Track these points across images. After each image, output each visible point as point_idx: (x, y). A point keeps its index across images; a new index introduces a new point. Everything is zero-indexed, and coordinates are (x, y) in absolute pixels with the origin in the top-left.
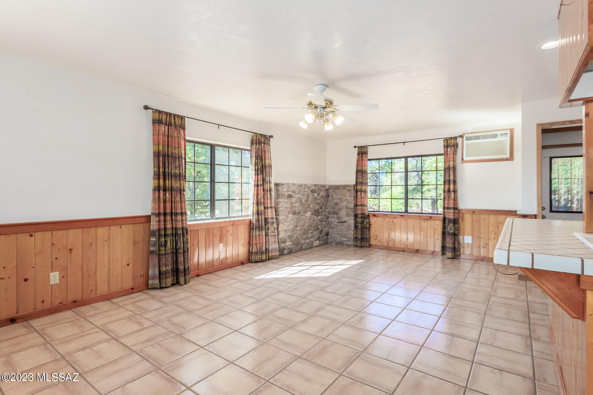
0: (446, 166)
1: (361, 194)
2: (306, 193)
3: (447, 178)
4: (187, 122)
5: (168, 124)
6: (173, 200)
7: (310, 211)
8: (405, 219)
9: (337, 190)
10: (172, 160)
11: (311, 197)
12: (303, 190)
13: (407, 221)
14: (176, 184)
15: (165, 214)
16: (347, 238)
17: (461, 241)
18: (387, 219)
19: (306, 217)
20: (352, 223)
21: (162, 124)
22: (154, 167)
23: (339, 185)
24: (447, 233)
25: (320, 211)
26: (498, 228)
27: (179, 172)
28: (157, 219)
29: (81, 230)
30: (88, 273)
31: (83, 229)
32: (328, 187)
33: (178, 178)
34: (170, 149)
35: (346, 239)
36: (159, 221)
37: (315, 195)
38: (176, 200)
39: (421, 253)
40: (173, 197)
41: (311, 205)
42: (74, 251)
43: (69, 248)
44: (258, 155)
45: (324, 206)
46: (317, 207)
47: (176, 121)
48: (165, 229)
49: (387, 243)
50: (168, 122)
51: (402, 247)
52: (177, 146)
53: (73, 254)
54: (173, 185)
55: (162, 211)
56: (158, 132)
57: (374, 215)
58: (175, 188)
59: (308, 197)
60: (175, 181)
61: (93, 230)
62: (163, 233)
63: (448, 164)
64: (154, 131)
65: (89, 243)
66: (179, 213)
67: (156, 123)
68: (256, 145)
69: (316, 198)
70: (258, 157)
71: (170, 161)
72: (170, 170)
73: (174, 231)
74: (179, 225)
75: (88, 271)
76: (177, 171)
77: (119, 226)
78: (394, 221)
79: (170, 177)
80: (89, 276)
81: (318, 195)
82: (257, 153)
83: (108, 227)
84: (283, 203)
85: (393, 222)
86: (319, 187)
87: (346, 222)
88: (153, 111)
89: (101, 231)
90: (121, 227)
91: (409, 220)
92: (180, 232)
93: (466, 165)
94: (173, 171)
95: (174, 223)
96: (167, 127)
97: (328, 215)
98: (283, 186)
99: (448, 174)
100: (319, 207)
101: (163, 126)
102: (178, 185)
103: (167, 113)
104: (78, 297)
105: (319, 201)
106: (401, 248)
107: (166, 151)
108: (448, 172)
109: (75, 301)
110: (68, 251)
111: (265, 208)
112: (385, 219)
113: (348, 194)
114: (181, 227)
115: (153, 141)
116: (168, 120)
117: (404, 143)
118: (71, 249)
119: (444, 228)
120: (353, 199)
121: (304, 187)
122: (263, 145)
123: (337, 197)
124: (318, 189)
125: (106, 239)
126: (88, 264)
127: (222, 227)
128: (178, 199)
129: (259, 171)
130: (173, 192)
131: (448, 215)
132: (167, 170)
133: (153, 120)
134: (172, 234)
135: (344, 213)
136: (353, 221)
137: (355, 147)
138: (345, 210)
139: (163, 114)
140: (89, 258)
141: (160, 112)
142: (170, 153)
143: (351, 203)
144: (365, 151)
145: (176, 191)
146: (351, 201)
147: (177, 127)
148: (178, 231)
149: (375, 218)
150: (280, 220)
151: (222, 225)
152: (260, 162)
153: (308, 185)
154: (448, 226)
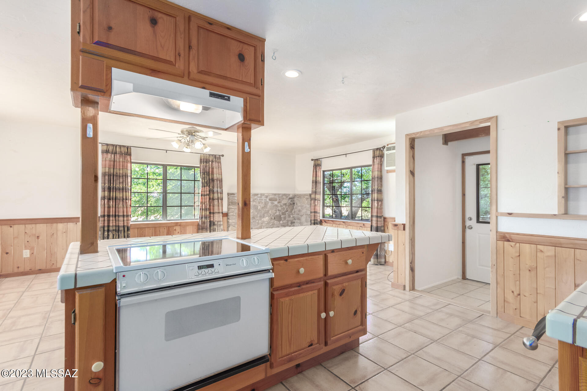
0: (373, 176)
1: (315, 202)
2: (263, 201)
4: (133, 150)
5: (114, 153)
6: (117, 206)
7: (269, 216)
9: (299, 199)
10: (117, 178)
11: (270, 204)
12: (259, 199)
14: (119, 195)
15: (109, 216)
17: (386, 248)
19: (264, 221)
21: (109, 153)
22: (102, 183)
23: (300, 194)
25: (282, 216)
27: (123, 187)
28: (103, 219)
29: (46, 224)
30: (51, 253)
31: (47, 224)
32: (291, 195)
33: (121, 191)
34: (115, 170)
36: (104, 220)
37: (276, 203)
38: (119, 206)
40: (117, 204)
41: (270, 211)
42: (40, 238)
43: (37, 236)
44: (205, 171)
45: (287, 212)
46: (278, 213)
47: (122, 150)
48: (108, 226)
50: (114, 151)
52: (122, 168)
53: (39, 239)
54: (117, 195)
55: (106, 214)
56: (106, 158)
57: (325, 222)
58: (119, 197)
59: (266, 204)
60: (119, 193)
61: (55, 225)
62: (106, 229)
63: (374, 174)
64: (102, 158)
65: (51, 233)
66: (121, 216)
67: (104, 153)
68: (203, 164)
69: (276, 206)
70: (205, 173)
71: (115, 179)
72: (115, 185)
73: (117, 228)
74: (121, 224)
75: (50, 251)
76: (121, 186)
77: (75, 223)
79: (114, 190)
80: (51, 254)
81: (279, 202)
82: (204, 169)
83: (66, 223)
84: (233, 209)
86: (280, 196)
88: (102, 145)
89: (61, 226)
90: (76, 224)
92: (121, 229)
94: (117, 186)
95: (117, 222)
96: (114, 155)
97: (294, 221)
98: (234, 195)
99: (374, 184)
100: (281, 213)
101: (110, 154)
102: (121, 195)
103: (113, 145)
104: (43, 267)
105: (280, 208)
107: (112, 172)
108: (374, 182)
109: (40, 270)
110: (36, 238)
111: (210, 213)
113: (306, 202)
114: (123, 225)
115: (102, 165)
116: (114, 150)
117: (346, 154)
118: (38, 237)
120: (309, 206)
121: (259, 196)
122: (210, 163)
123: (300, 204)
124: (279, 197)
125: (64, 231)
126: (51, 247)
127: (169, 227)
128: (121, 205)
129: (206, 184)
130: (117, 200)
131: (373, 223)
132: (112, 185)
133: (102, 151)
134: (116, 230)
135: (304, 219)
137: (312, 160)
138: (305, 216)
139: (110, 146)
140: (52, 243)
141: (107, 145)
142: (115, 173)
143: (308, 210)
144: (319, 163)
145: (120, 200)
146: (308, 208)
147: (123, 154)
148: (120, 228)
150: (230, 223)
151: (169, 225)
152: (206, 176)
153: (265, 195)
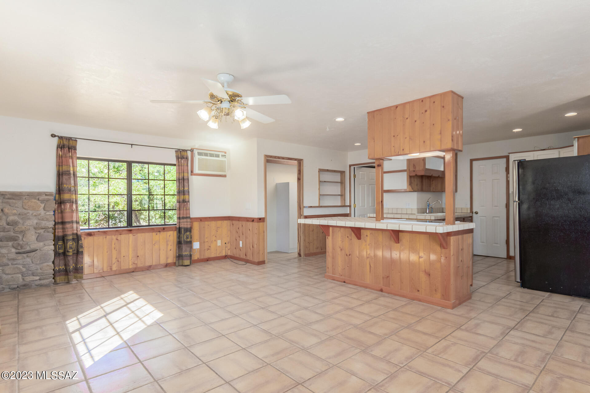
0: (181, 177)
1: (71, 206)
3: (182, 189)
8: (134, 235)
9: (13, 201)
13: (136, 236)
16: (39, 276)
18: (108, 237)
20: (51, 250)
24: (183, 243)
26: (217, 231)
35: (38, 278)
39: (153, 269)
49: (109, 268)
51: (131, 267)
57: (90, 234)
63: (183, 176)
78: (119, 238)
85: (117, 240)
87: (37, 250)
91: (139, 235)
93: (194, 177)
99: (183, 185)
106: (129, 269)
108: (183, 183)
112: (106, 238)
113: (43, 205)
119: (179, 237)
120: (52, 213)
123: (15, 211)
131: (184, 225)
135: (32, 237)
136: (52, 247)
137: (53, 136)
138: (33, 232)
143: (47, 220)
144: (74, 145)
146: (48, 217)
149: (90, 238)
154: (184, 235)
